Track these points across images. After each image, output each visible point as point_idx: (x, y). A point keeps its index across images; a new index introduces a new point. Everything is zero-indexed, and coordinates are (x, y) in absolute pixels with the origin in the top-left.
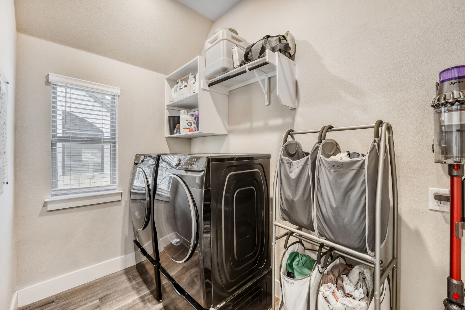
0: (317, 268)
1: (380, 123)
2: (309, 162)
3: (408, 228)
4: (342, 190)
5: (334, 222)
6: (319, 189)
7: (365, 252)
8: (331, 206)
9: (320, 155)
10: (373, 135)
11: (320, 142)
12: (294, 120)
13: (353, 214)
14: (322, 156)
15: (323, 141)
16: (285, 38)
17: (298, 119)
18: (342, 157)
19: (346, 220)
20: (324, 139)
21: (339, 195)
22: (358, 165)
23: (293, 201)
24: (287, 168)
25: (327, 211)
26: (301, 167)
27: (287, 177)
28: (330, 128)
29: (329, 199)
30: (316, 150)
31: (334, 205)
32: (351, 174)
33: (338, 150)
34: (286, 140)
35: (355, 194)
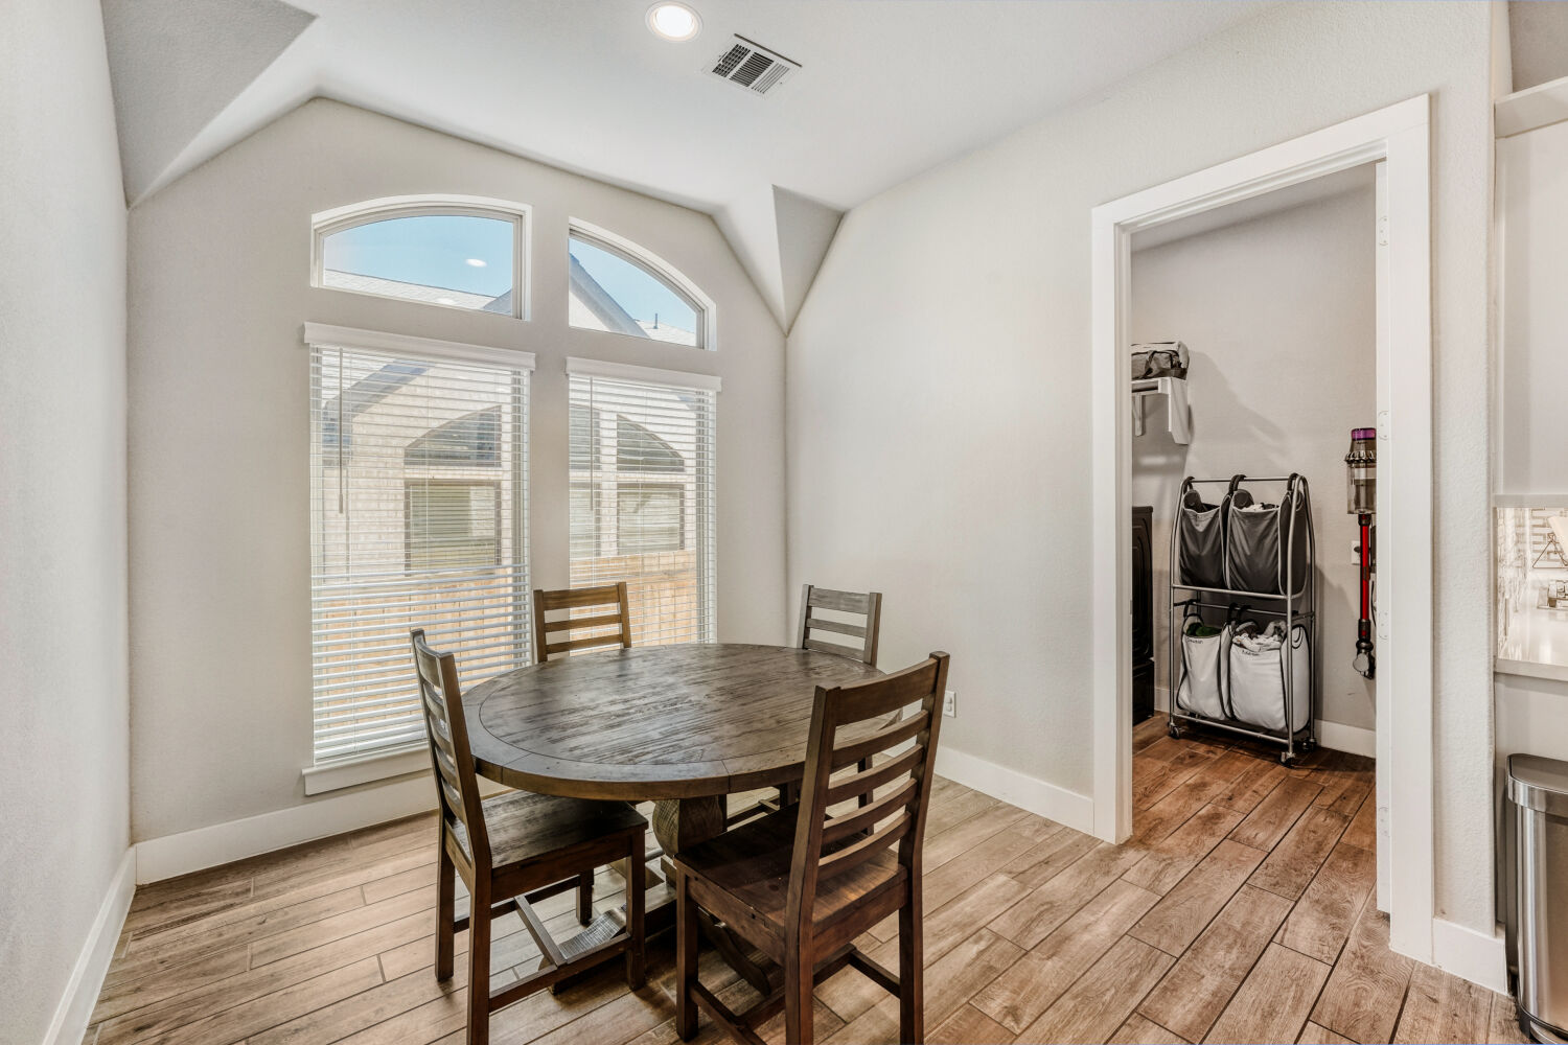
0: (1227, 629)
1: (1294, 476)
2: (1220, 514)
3: (1331, 586)
4: (1256, 539)
5: (1249, 571)
6: (1233, 541)
7: (1280, 594)
8: (1245, 555)
9: (1232, 506)
10: (1286, 487)
11: (1231, 493)
12: (1184, 459)
13: (1267, 558)
14: (1235, 508)
15: (1235, 493)
16: (1177, 354)
17: (1191, 459)
18: (1256, 508)
19: (1261, 566)
20: (1236, 489)
21: (1253, 543)
22: (1271, 515)
23: (1199, 556)
24: (1193, 521)
25: (1240, 560)
26: (1208, 521)
27: (1193, 531)
28: (1242, 478)
29: (1243, 548)
30: (1227, 503)
31: (1248, 553)
32: (1265, 523)
33: (1250, 502)
34: (1185, 491)
35: (1268, 541)
